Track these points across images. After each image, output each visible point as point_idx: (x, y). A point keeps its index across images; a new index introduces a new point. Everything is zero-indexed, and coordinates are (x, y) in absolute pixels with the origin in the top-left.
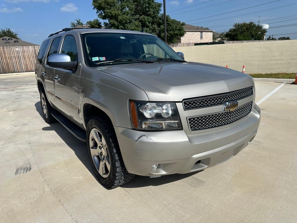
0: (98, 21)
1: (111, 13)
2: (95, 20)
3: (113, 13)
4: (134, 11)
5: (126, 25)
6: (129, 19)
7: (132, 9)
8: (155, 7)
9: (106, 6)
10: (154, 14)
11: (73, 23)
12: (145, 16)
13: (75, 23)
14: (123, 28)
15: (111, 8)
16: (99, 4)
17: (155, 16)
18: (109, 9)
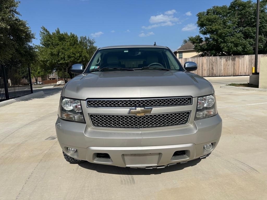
0: (199, 37)
1: (211, 28)
2: (196, 36)
3: (213, 28)
4: (237, 24)
5: (226, 38)
6: (229, 32)
7: (235, 23)
8: (263, 17)
9: (208, 23)
10: (262, 24)
11: (185, 40)
12: (249, 27)
13: (187, 40)
14: (223, 41)
15: (212, 24)
16: (201, 21)
17: (262, 26)
18: (210, 25)
